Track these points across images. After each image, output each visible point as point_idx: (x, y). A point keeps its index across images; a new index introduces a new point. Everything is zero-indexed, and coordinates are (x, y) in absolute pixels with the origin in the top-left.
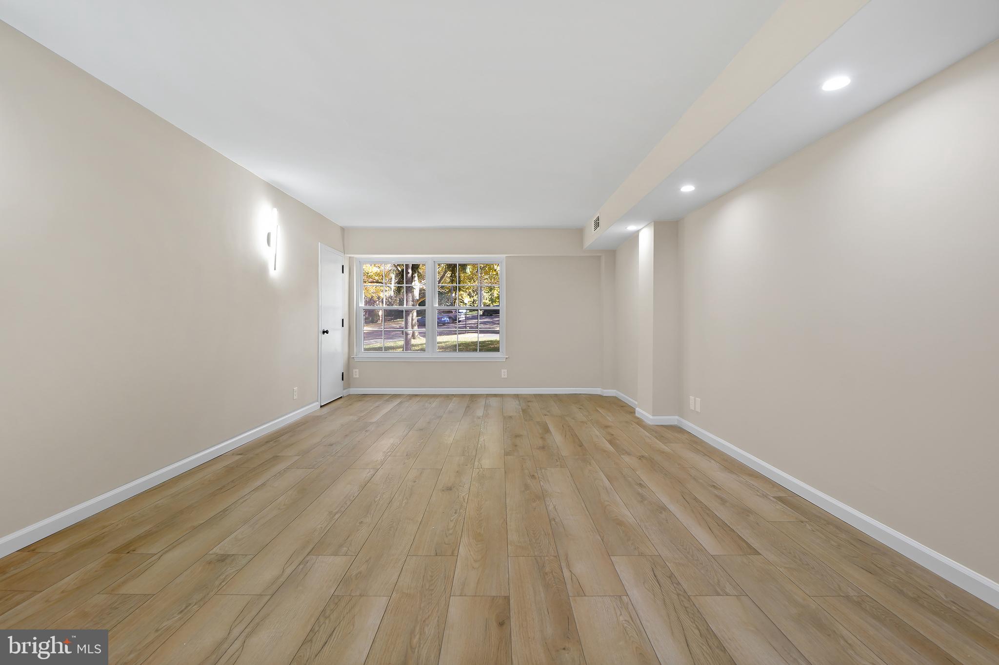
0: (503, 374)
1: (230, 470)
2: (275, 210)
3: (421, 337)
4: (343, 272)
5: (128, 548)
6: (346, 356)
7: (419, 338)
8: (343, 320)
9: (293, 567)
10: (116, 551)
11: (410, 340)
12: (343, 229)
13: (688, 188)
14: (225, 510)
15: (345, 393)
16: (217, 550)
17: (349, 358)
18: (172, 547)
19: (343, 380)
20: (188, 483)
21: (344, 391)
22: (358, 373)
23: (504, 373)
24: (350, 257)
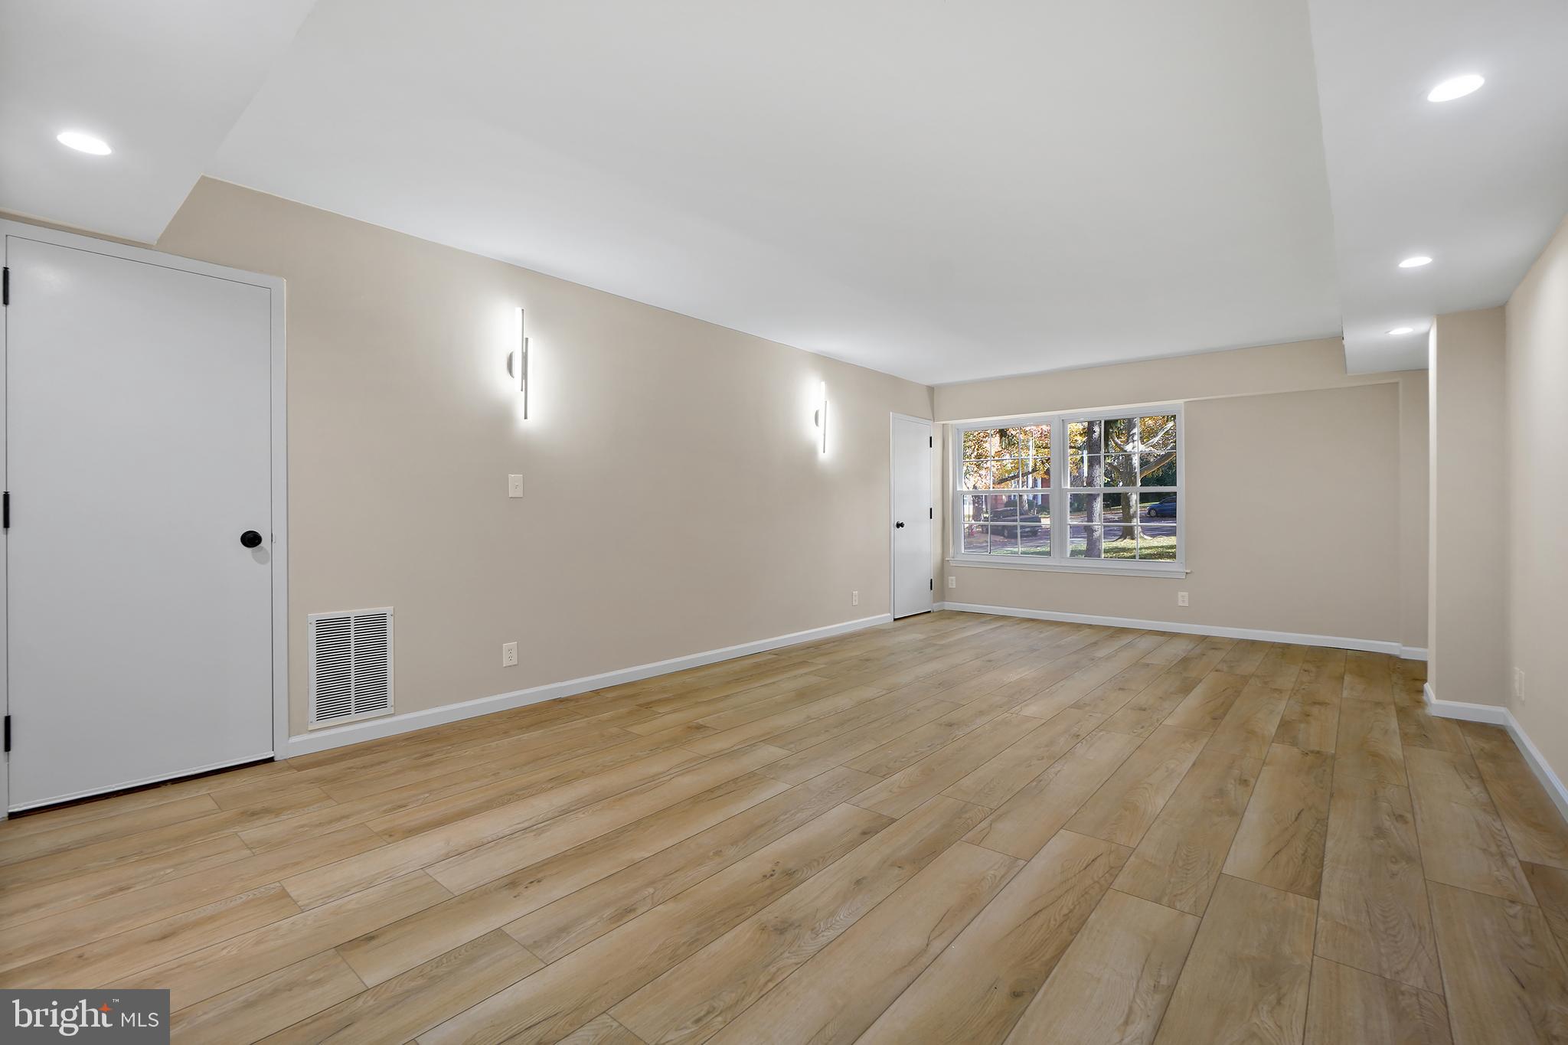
0: (1180, 599)
1: (757, 666)
2: (823, 383)
3: (1146, 537)
4: (931, 446)
5: (648, 705)
6: (939, 558)
7: (1141, 537)
8: (931, 509)
9: (740, 747)
10: (640, 705)
11: (1099, 539)
12: (931, 390)
13: (1416, 262)
14: (728, 696)
15: (935, 607)
16: (700, 721)
17: (943, 560)
18: (674, 711)
19: (931, 589)
20: (717, 670)
21: (935, 604)
22: (954, 582)
23: (1183, 598)
24: (943, 425)
